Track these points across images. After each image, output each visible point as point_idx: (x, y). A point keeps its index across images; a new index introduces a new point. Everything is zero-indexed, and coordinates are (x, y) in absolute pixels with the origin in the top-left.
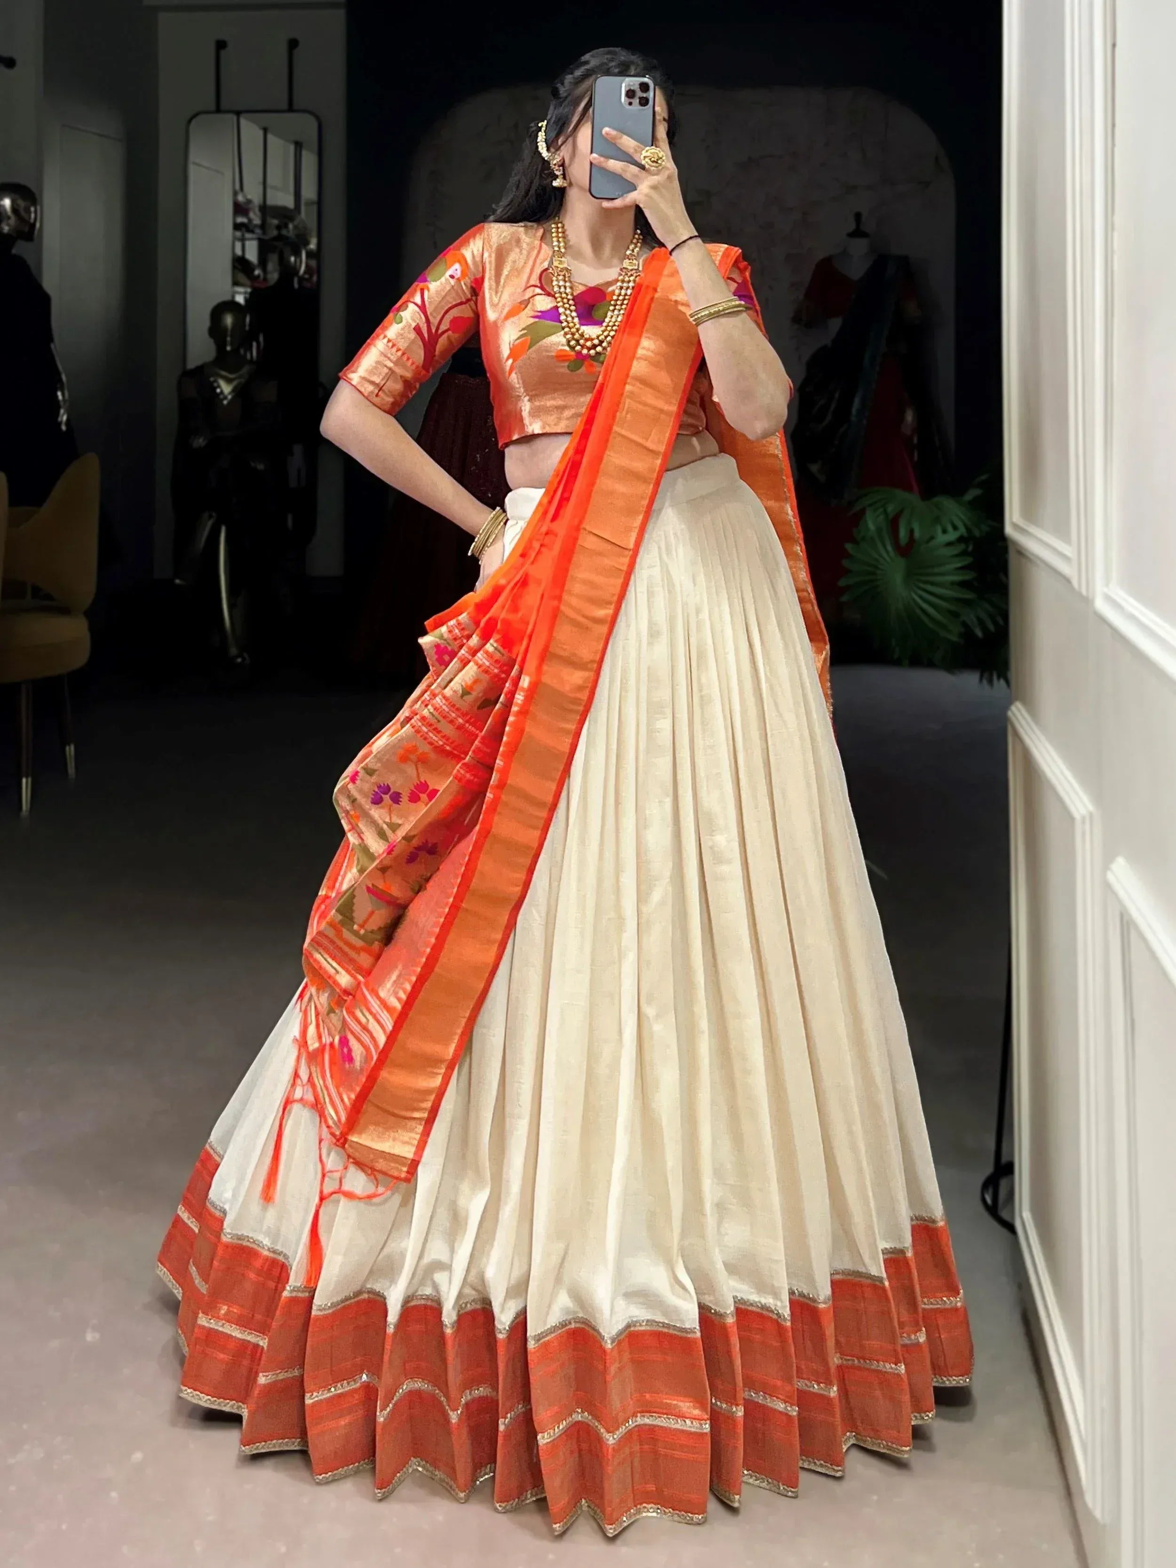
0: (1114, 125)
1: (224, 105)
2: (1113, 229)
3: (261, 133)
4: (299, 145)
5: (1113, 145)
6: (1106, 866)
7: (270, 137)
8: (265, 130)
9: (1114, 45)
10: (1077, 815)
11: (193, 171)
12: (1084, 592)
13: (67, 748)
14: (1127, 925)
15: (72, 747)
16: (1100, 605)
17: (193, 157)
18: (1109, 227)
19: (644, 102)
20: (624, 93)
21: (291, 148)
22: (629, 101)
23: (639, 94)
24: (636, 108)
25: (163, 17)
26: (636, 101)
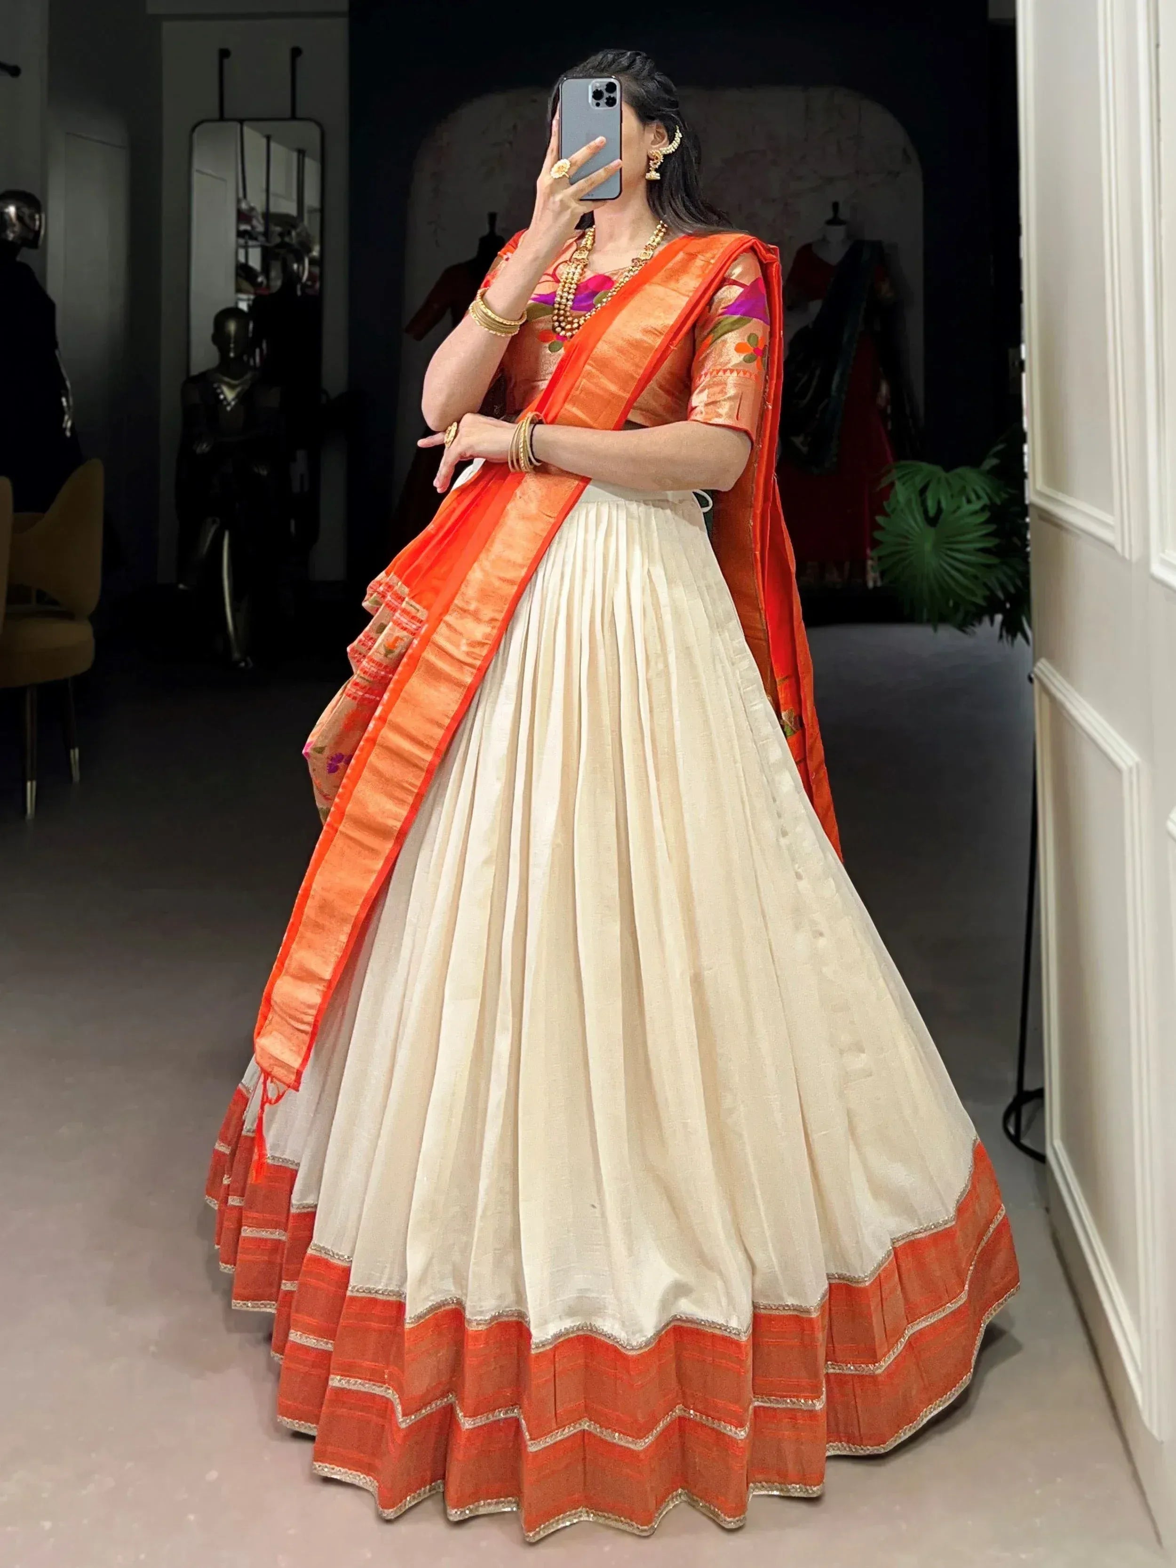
0: (1159, 120)
1: (228, 113)
3: (264, 141)
4: (301, 153)
5: (1159, 140)
7: (273, 145)
8: (268, 138)
10: (1124, 768)
11: (196, 178)
12: (1127, 556)
13: (72, 752)
15: (77, 751)
16: (1156, 570)
17: (196, 164)
19: (611, 102)
20: (590, 95)
21: (295, 155)
22: (595, 101)
23: (606, 95)
24: (603, 108)
25: (166, 26)
26: (603, 101)
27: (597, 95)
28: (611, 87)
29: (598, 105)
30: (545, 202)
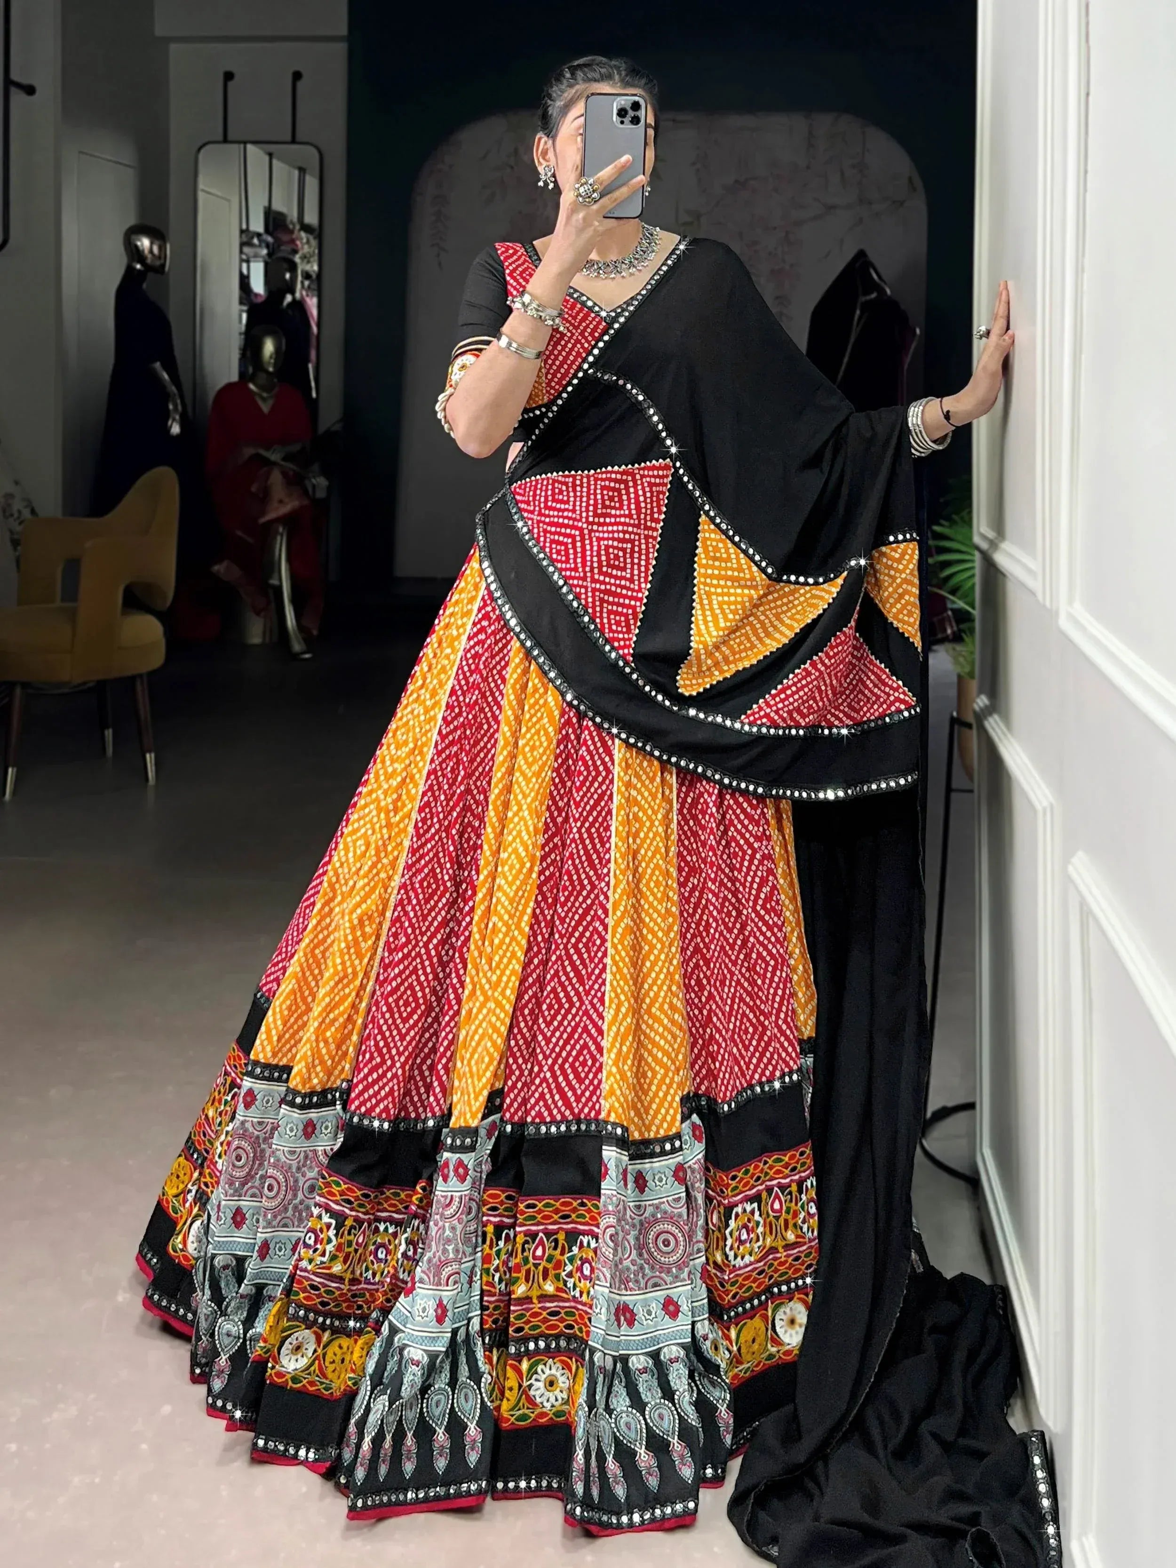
0: (1086, 172)
1: (230, 137)
2: (1083, 271)
3: (267, 158)
4: (302, 170)
5: (1085, 190)
6: (1066, 860)
7: (275, 162)
8: (271, 155)
9: (1088, 94)
10: (1039, 808)
11: (201, 196)
12: (1048, 604)
13: (106, 732)
14: (1086, 914)
15: (111, 731)
16: (1064, 623)
17: (201, 186)
18: (1079, 270)
19: (636, 121)
20: (615, 112)
21: (296, 173)
22: (619, 119)
23: (631, 113)
24: (628, 126)
25: (173, 47)
26: (627, 120)
27: (622, 113)
28: (636, 106)
29: (622, 122)
30: (569, 218)
